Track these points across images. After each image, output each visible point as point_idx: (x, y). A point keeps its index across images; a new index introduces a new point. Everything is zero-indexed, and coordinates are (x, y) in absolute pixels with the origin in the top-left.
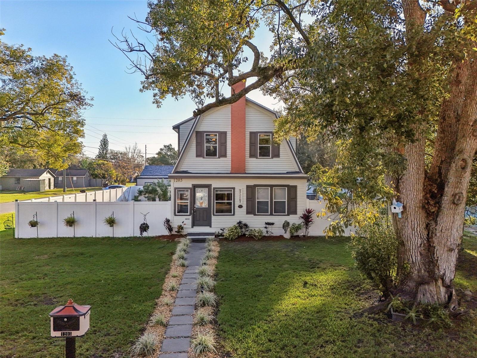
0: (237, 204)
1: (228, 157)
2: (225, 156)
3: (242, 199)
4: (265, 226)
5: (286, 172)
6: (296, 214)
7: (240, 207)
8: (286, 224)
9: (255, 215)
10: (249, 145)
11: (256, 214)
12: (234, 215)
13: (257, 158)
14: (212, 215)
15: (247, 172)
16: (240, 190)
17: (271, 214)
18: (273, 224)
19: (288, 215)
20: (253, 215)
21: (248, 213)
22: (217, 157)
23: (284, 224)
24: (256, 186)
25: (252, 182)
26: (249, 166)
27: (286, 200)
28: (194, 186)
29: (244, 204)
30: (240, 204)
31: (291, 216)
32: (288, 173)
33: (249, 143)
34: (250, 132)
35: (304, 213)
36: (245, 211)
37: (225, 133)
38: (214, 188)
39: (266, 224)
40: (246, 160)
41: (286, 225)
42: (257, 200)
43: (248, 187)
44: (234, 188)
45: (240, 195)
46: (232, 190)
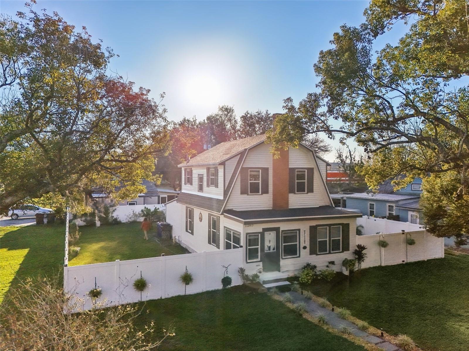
0: (302, 245)
1: (269, 194)
2: (267, 192)
3: (306, 240)
6: (349, 250)
7: (305, 248)
8: (346, 262)
9: (317, 255)
11: (318, 253)
12: (299, 257)
13: (295, 193)
14: (281, 259)
16: (305, 231)
17: (330, 253)
18: (334, 263)
20: (315, 255)
21: (311, 253)
22: (260, 193)
23: (344, 261)
24: (317, 226)
25: (314, 223)
27: (341, 238)
28: (264, 230)
29: (307, 244)
30: (304, 245)
31: (344, 252)
34: (289, 168)
35: (355, 248)
36: (309, 251)
37: (267, 169)
38: (282, 231)
39: (329, 263)
42: (318, 240)
43: (311, 227)
44: (299, 230)
45: (305, 236)
46: (298, 232)
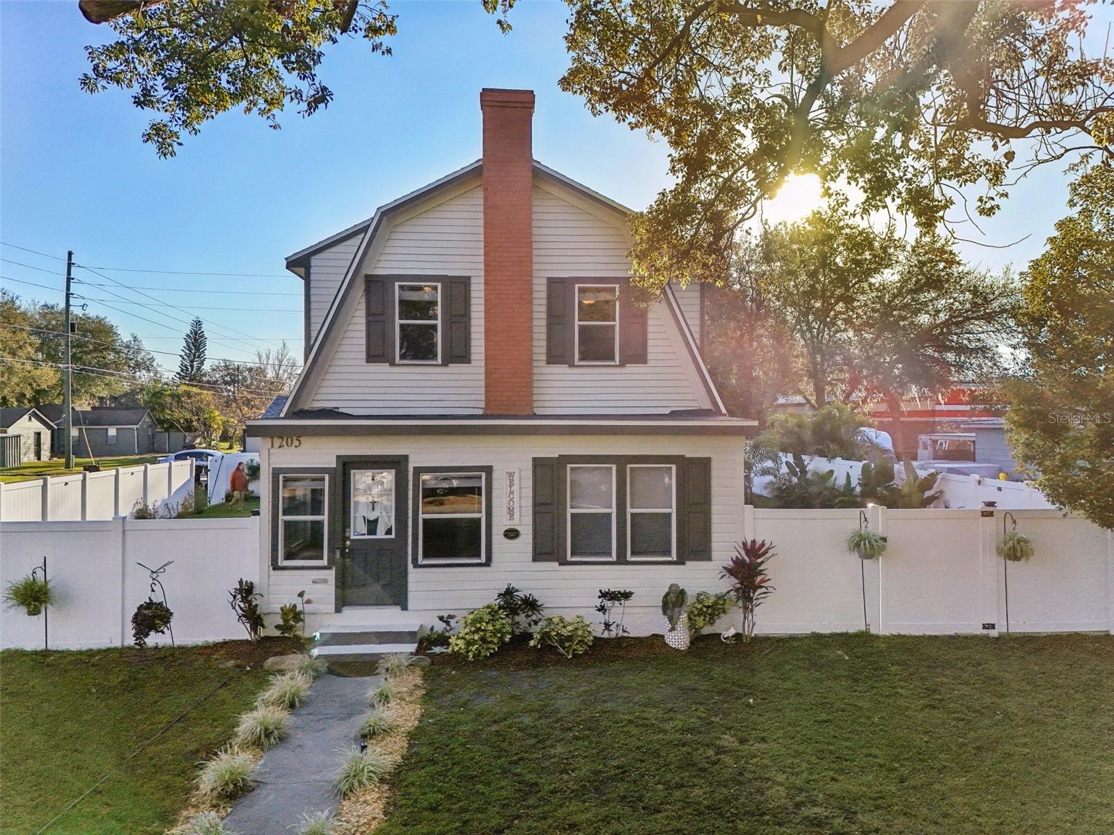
0: (500, 524)
1: (473, 363)
2: (465, 358)
3: (516, 506)
4: (598, 602)
5: (667, 411)
6: (708, 558)
7: (512, 534)
8: (672, 597)
9: (564, 563)
10: (544, 323)
11: (569, 558)
12: (488, 563)
13: (572, 365)
14: (410, 566)
15: (538, 412)
16: (511, 475)
17: (622, 560)
18: (627, 595)
19: (680, 561)
20: (555, 565)
21: (538, 556)
22: (440, 361)
23: (667, 594)
24: (564, 460)
25: (551, 448)
26: (546, 391)
27: (673, 511)
28: (345, 464)
29: (525, 522)
30: (509, 525)
31: (689, 564)
32: (674, 415)
33: (544, 316)
34: (549, 279)
35: (735, 554)
36: (530, 548)
37: (465, 282)
38: (418, 470)
39: (604, 595)
40: (535, 371)
41: (673, 601)
42: (570, 511)
43: (538, 463)
44: (489, 470)
45: (512, 493)
46: (484, 475)
